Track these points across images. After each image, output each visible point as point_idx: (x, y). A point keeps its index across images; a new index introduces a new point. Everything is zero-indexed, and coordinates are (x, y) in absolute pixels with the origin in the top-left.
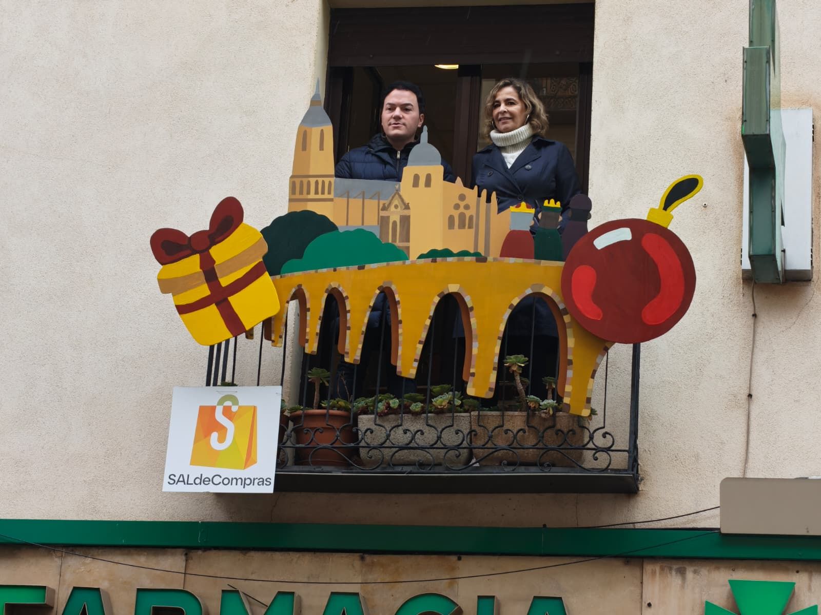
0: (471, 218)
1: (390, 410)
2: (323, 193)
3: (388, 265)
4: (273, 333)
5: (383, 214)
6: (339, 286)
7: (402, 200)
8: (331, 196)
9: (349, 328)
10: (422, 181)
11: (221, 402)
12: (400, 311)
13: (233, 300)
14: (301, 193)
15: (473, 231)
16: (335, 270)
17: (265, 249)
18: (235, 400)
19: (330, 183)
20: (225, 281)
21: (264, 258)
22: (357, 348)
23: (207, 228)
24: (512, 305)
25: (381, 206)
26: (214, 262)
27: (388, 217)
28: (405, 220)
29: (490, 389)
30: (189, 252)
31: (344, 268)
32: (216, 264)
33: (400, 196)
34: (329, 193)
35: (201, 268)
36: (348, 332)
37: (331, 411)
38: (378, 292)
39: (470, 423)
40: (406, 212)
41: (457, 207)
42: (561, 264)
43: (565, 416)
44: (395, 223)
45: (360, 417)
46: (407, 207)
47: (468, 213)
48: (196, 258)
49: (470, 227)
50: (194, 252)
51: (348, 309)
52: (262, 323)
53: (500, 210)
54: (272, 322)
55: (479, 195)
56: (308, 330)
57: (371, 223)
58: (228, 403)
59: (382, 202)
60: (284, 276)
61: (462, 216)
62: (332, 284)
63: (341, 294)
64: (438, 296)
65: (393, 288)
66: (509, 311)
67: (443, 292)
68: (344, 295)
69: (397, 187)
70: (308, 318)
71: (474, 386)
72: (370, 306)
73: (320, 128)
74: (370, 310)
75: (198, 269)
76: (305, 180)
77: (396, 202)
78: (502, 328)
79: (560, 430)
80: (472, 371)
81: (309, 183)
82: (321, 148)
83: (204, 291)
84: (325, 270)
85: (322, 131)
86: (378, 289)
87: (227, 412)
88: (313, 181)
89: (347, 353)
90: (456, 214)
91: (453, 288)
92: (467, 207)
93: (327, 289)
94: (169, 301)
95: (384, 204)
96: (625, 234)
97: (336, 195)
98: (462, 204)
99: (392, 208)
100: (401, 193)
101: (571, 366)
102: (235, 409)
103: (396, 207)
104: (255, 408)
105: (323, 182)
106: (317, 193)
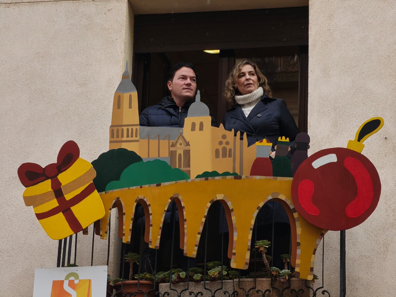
0: (230, 150)
1: (180, 280)
2: (132, 136)
3: (176, 182)
4: (101, 230)
5: (172, 149)
6: (144, 197)
7: (185, 140)
8: (138, 138)
9: (151, 226)
10: (197, 127)
11: (67, 278)
12: (185, 213)
13: (73, 209)
14: (118, 137)
15: (231, 159)
16: (141, 187)
17: (94, 174)
18: (77, 276)
19: (136, 129)
20: (68, 197)
21: (94, 180)
22: (157, 239)
23: (56, 162)
24: (259, 207)
25: (171, 144)
26: (61, 184)
27: (176, 151)
28: (187, 153)
29: (246, 264)
30: (44, 178)
31: (147, 186)
32: (62, 186)
33: (183, 137)
34: (136, 136)
35: (52, 188)
36: (151, 228)
37: (141, 281)
38: (170, 201)
39: (234, 286)
40: (187, 148)
41: (221, 143)
42: (291, 179)
43: (296, 280)
44: (180, 155)
45: (160, 284)
46: (188, 144)
47: (228, 147)
48: (49, 182)
49: (230, 156)
50: (47, 178)
51: (150, 213)
52: (93, 223)
53: (249, 145)
54: (100, 223)
55: (235, 135)
56: (124, 227)
57: (165, 155)
58: (72, 278)
59: (171, 142)
60: (108, 192)
61: (224, 149)
62: (139, 196)
63: (145, 203)
64: (210, 202)
65: (180, 198)
66: (257, 211)
67: (213, 200)
68: (148, 203)
69: (181, 131)
70: (124, 220)
71: (235, 262)
72: (165, 211)
73: (130, 93)
74: (165, 212)
75: (50, 189)
76: (120, 129)
77: (181, 141)
78: (253, 222)
79: (294, 290)
80: (234, 251)
81: (122, 130)
82: (130, 107)
83: (54, 203)
84: (134, 187)
85: (130, 95)
86: (170, 199)
87: (71, 284)
88: (125, 128)
89: (151, 242)
90: (220, 148)
91: (220, 197)
92: (227, 143)
93: (136, 200)
94: (31, 211)
95: (173, 143)
96: (332, 158)
97: (141, 138)
98: (224, 141)
99: (178, 145)
100: (184, 135)
101: (299, 246)
102: (76, 282)
103: (181, 144)
104: (90, 280)
105: (132, 129)
106: (128, 136)
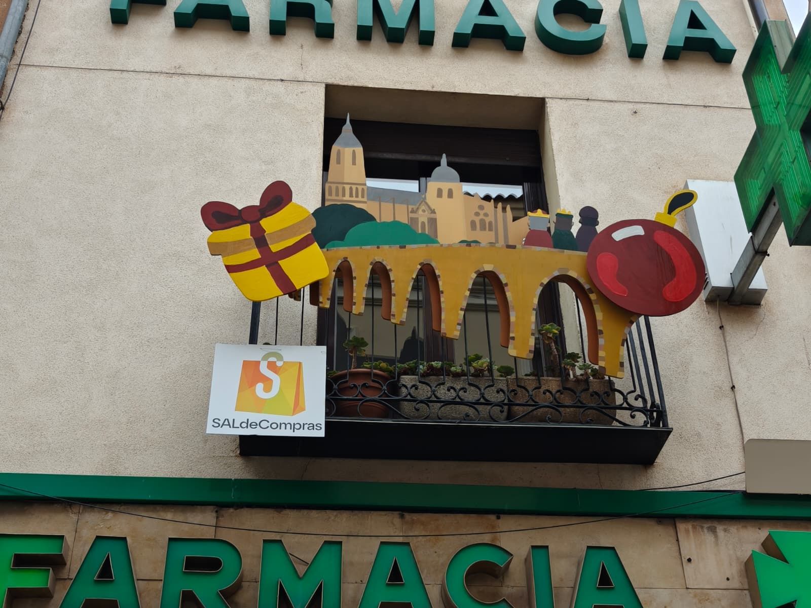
0: (490, 223)
1: (432, 371)
2: (357, 196)
3: (427, 246)
4: (321, 296)
5: (412, 215)
6: (383, 260)
7: (429, 207)
8: (365, 199)
9: (394, 295)
10: (445, 193)
11: (265, 358)
12: (440, 283)
13: (284, 264)
14: (337, 195)
15: (493, 233)
16: (378, 247)
17: (313, 224)
18: (280, 357)
19: (363, 189)
20: (275, 248)
21: (312, 231)
22: (403, 312)
23: (258, 204)
24: (542, 283)
25: (410, 210)
26: (265, 232)
27: (418, 219)
28: (433, 222)
29: (530, 351)
30: (240, 222)
31: (386, 247)
32: (266, 233)
33: (427, 204)
34: (363, 197)
35: (251, 235)
36: (393, 298)
37: (375, 371)
38: (419, 267)
39: (507, 386)
40: (432, 216)
41: (477, 214)
43: (595, 382)
44: (423, 223)
45: (402, 377)
46: (433, 212)
47: (487, 220)
48: (247, 227)
49: (490, 230)
50: (245, 222)
51: (392, 279)
52: (309, 286)
53: (515, 219)
54: (320, 287)
55: (496, 207)
56: (355, 294)
57: (403, 218)
58: (272, 359)
59: (410, 207)
60: (331, 250)
61: (482, 222)
62: (376, 258)
63: (384, 267)
64: (475, 272)
65: (433, 264)
66: (541, 288)
67: (478, 270)
68: (388, 268)
69: (423, 196)
70: (354, 285)
71: (515, 348)
72: (413, 278)
73: (353, 149)
74: (413, 281)
75: (249, 236)
76: (340, 186)
77: (423, 207)
78: (536, 301)
79: (596, 393)
80: (511, 335)
81: (344, 189)
82: (354, 163)
83: (254, 254)
84: (369, 247)
85: (354, 151)
86: (420, 264)
87: (272, 366)
88: (347, 187)
89: (394, 315)
90: (477, 219)
91: (488, 267)
92: (486, 215)
93: (372, 262)
94: (219, 262)
95: (412, 209)
96: (639, 231)
97: (368, 200)
98: (482, 212)
99: (420, 212)
100: (427, 201)
101: (602, 335)
102: (279, 364)
103: (424, 211)
104: (300, 363)
105: (357, 189)
106: (351, 195)
